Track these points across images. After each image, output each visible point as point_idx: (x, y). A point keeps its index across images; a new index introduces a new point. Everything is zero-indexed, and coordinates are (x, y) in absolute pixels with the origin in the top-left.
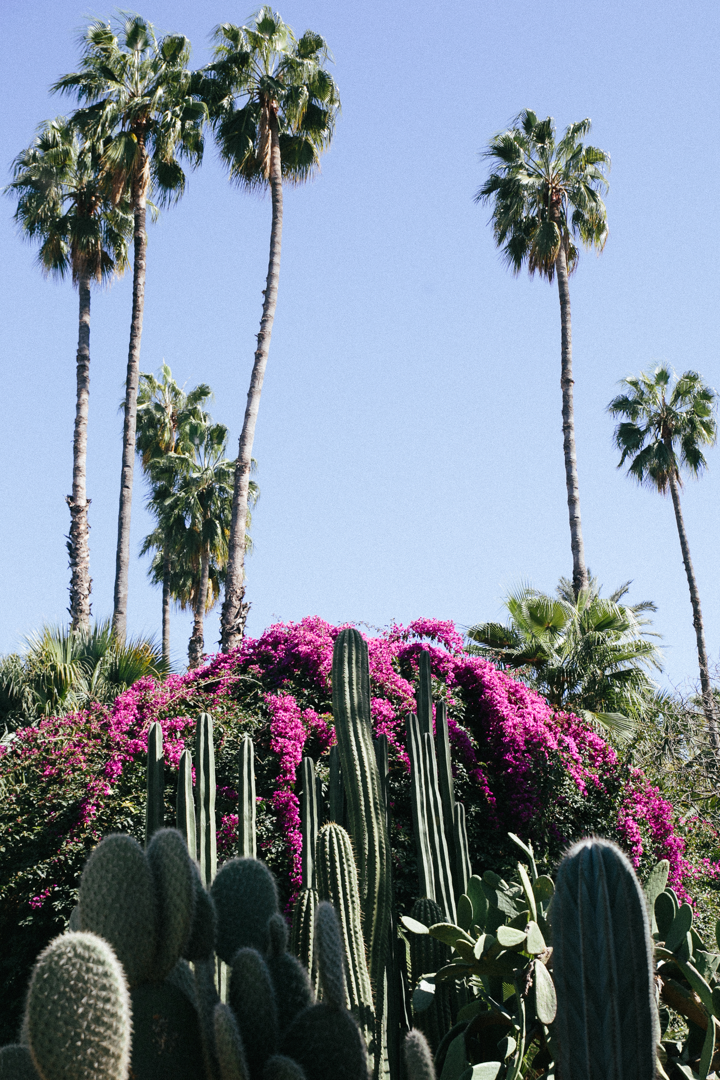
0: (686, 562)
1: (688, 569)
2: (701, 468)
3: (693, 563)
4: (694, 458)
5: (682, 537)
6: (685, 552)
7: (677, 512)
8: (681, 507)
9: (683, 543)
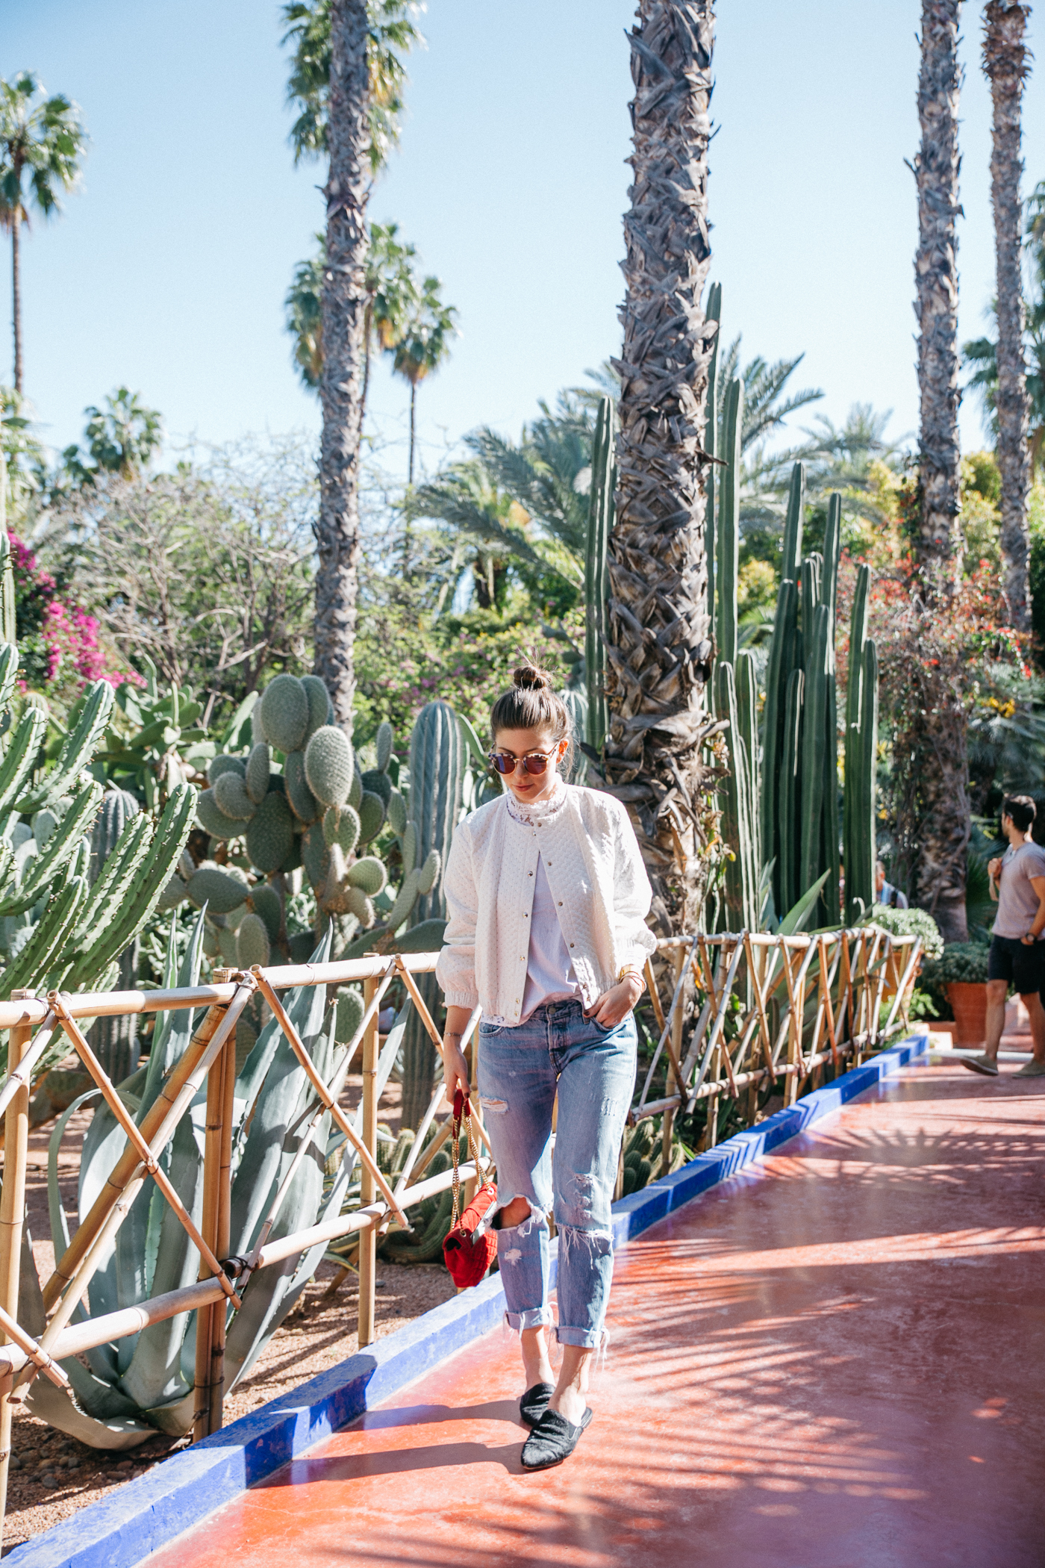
0: (15, 323)
1: (16, 333)
2: (53, 213)
3: (23, 326)
4: (46, 199)
5: (15, 292)
6: (16, 311)
7: (15, 261)
8: (22, 256)
9: (16, 301)
